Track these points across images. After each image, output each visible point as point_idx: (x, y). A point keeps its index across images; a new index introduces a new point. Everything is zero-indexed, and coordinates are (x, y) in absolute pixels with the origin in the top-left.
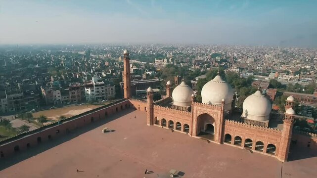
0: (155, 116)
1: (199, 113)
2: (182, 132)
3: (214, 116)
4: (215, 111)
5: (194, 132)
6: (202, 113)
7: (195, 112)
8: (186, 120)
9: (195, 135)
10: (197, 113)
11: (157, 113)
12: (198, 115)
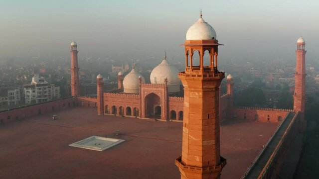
0: (105, 105)
1: (146, 93)
2: (132, 116)
3: (159, 94)
4: (160, 89)
5: (143, 114)
6: (149, 93)
7: (142, 93)
8: (136, 103)
9: (144, 116)
10: (144, 94)
11: (107, 101)
12: (145, 96)
